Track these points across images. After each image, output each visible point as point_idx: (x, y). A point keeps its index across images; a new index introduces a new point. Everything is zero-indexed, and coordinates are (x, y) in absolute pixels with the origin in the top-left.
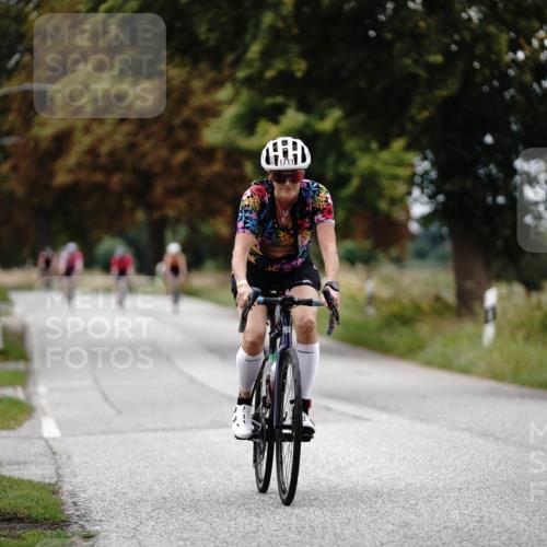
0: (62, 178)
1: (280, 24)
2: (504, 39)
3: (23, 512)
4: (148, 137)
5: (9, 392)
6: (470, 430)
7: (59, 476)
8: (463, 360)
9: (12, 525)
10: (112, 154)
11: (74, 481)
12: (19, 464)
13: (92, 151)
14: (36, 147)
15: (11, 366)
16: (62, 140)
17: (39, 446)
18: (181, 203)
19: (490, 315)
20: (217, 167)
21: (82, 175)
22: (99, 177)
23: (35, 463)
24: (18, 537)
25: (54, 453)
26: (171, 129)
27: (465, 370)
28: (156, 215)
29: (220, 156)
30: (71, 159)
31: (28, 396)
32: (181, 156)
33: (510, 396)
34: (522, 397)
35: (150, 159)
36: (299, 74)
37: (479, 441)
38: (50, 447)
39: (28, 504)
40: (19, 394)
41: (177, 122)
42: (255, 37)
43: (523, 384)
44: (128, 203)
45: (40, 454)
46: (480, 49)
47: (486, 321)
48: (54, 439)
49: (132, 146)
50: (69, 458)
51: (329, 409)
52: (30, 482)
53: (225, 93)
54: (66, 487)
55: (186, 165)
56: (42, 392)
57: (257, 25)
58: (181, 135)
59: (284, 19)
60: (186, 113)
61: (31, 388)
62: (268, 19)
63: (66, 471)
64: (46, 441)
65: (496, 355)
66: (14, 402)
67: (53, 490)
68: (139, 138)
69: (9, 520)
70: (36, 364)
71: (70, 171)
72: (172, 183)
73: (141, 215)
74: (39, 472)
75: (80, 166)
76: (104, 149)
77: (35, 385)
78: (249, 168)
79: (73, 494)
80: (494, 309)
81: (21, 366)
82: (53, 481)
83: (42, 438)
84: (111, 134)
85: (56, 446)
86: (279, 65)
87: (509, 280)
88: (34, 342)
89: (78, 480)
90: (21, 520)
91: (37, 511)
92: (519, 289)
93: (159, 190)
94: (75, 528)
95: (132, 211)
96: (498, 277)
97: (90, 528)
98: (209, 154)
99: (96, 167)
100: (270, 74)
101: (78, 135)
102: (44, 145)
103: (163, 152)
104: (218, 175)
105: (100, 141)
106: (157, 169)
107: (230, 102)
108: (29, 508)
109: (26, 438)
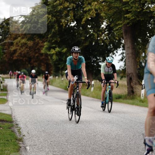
0: (15, 58)
1: (55, 31)
2: (96, 35)
3: (5, 120)
4: (31, 51)
5: (3, 97)
6: (88, 107)
7: (12, 113)
8: (87, 94)
9: (3, 122)
10: (24, 54)
11: (15, 114)
12: (4, 110)
13: (21, 53)
14: (10, 52)
15: (4, 92)
16: (15, 51)
17: (9, 108)
18: (36, 63)
19: (93, 86)
20: (43, 57)
21: (18, 58)
22: (21, 58)
23: (8, 110)
24: (4, 124)
25: (11, 109)
26: (35, 50)
27: (87, 96)
28: (32, 65)
29: (44, 55)
30: (17, 55)
31: (7, 98)
32: (37, 55)
33: (95, 101)
34: (98, 101)
35: (31, 55)
36: (58, 41)
37: (90, 109)
38: (11, 108)
39: (6, 118)
40: (5, 97)
41: (36, 48)
42: (51, 33)
43: (98, 99)
44: (27, 63)
45: (8, 109)
46: (92, 37)
47: (92, 87)
48: (11, 106)
49: (28, 52)
50: (14, 110)
51: (62, 102)
52: (7, 114)
53: (45, 43)
54: (13, 115)
55: (38, 56)
56: (9, 97)
57: (51, 31)
58: (37, 51)
59: (56, 31)
60: (38, 47)
61: (7, 97)
62: (53, 30)
63: (13, 112)
64: (10, 106)
65: (93, 93)
66: (4, 99)
67: (11, 116)
68: (29, 51)
69: (2, 121)
70: (9, 92)
71: (16, 57)
72: (35, 60)
73: (29, 65)
74: (8, 112)
75: (18, 56)
76: (23, 53)
77: (8, 96)
78: (49, 58)
79: (14, 117)
80: (93, 85)
81: (6, 92)
82: (11, 114)
83: (9, 106)
84: (24, 50)
85: (12, 108)
86: (55, 39)
87: (96, 80)
88: (8, 88)
89: (16, 114)
90: (4, 121)
91: (8, 119)
92: (98, 81)
93: (32, 61)
94: (14, 123)
95: (28, 65)
96: (94, 79)
97: (17, 123)
98: (42, 54)
99: (21, 56)
100: (53, 41)
101: (18, 50)
102: (11, 52)
103: (34, 54)
104: (43, 58)
105: (22, 51)
106: (32, 57)
107: (46, 45)
108: (6, 119)
109: (6, 106)
